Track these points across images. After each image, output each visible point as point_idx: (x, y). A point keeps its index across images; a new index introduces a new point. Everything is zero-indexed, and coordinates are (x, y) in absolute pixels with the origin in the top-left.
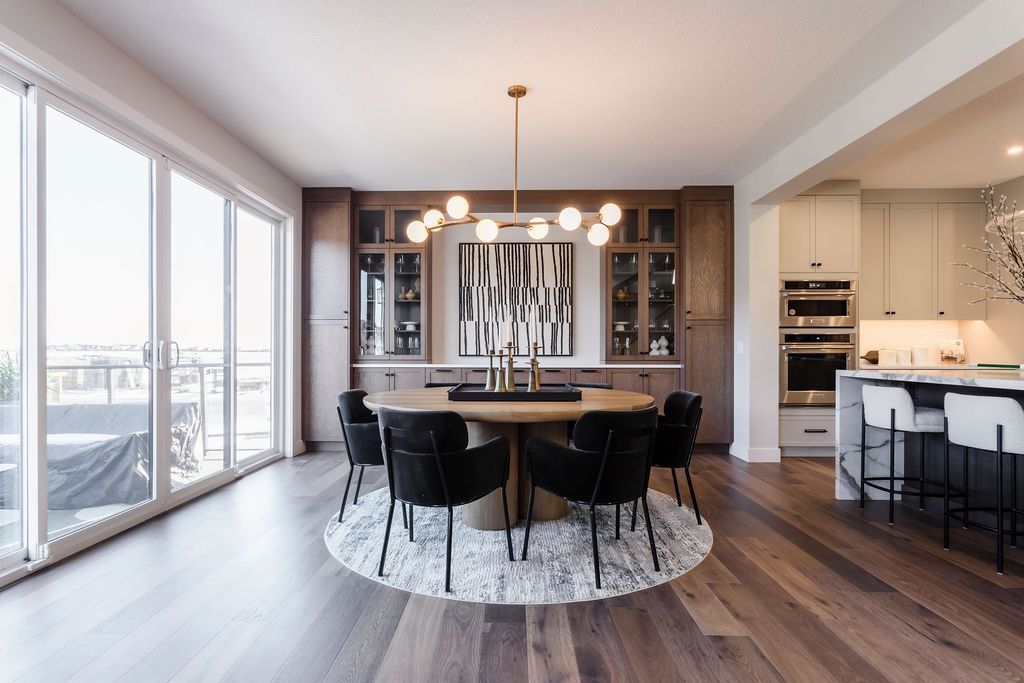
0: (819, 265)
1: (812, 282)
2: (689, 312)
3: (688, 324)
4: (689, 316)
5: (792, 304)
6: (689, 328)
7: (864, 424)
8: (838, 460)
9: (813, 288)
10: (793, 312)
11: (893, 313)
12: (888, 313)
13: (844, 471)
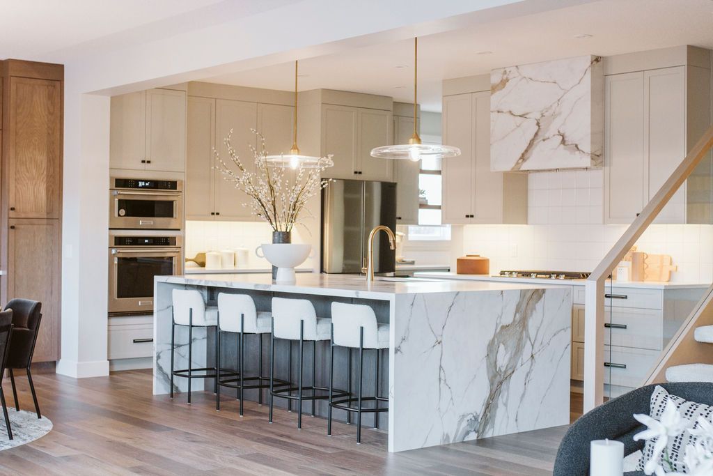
0: (149, 162)
1: (142, 181)
2: (13, 209)
3: (13, 223)
4: (12, 214)
5: (123, 204)
6: (13, 227)
7: (174, 324)
8: (155, 358)
9: (143, 187)
10: (123, 212)
11: (218, 214)
12: (213, 214)
13: (160, 368)
